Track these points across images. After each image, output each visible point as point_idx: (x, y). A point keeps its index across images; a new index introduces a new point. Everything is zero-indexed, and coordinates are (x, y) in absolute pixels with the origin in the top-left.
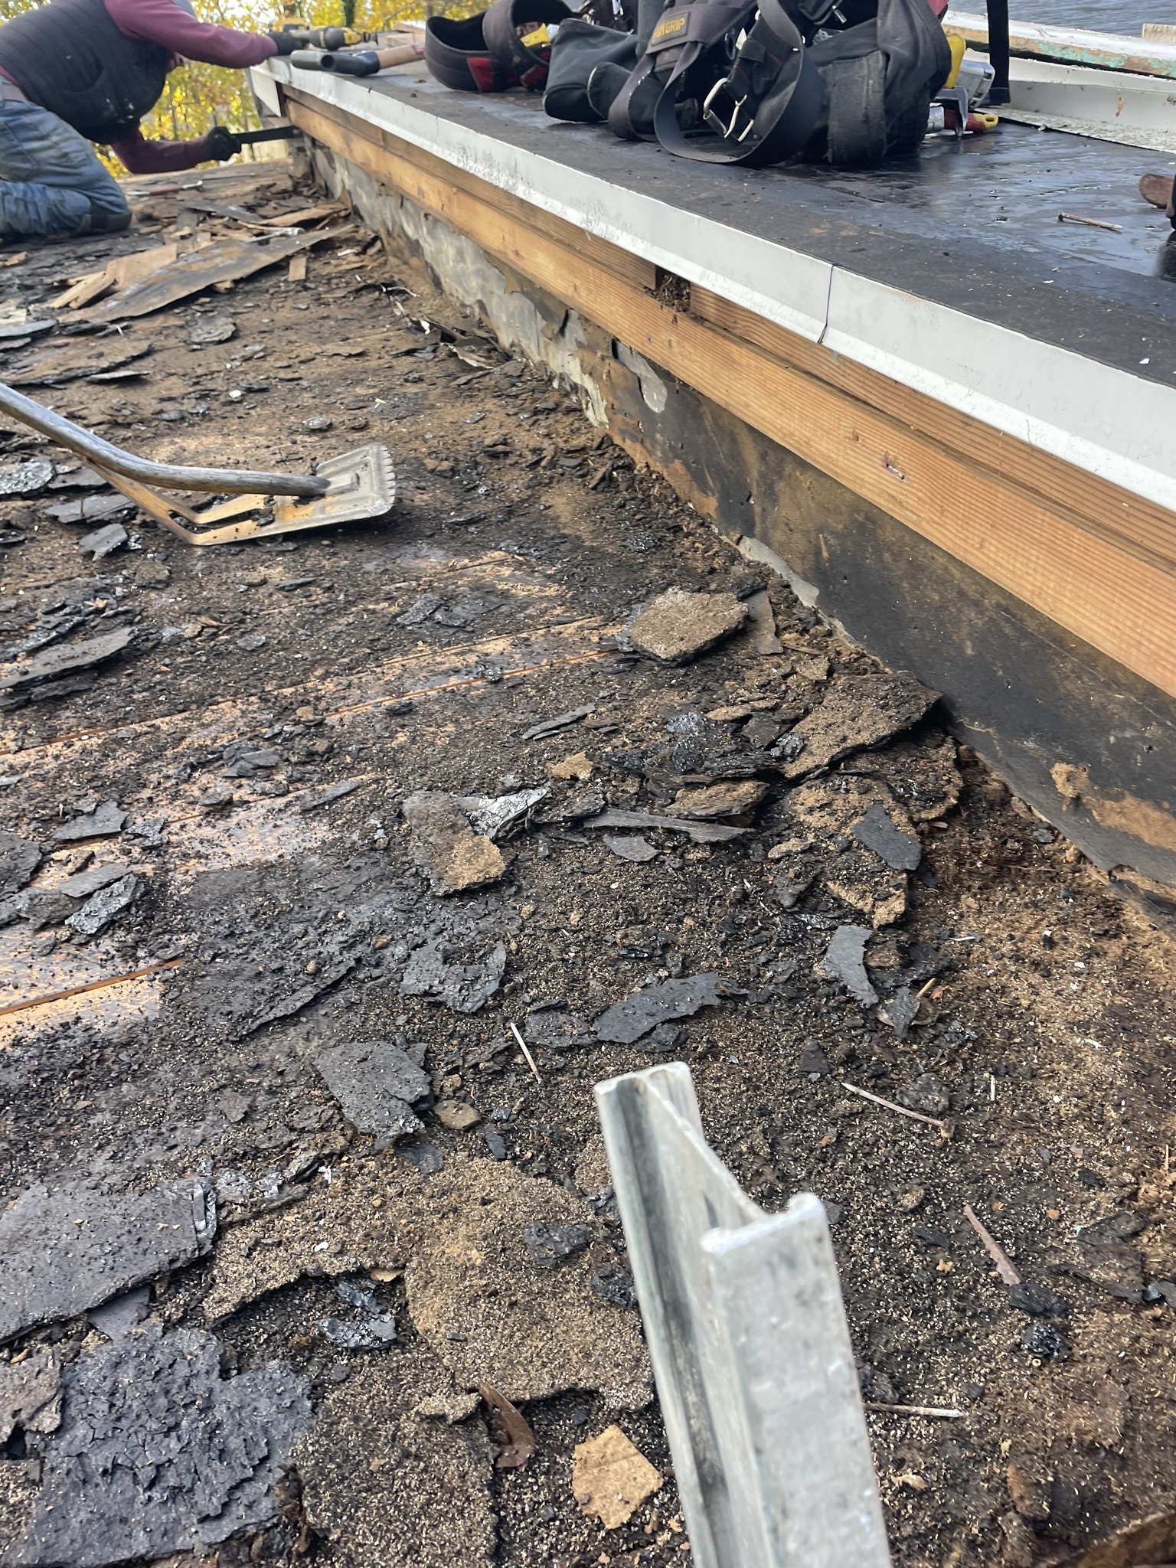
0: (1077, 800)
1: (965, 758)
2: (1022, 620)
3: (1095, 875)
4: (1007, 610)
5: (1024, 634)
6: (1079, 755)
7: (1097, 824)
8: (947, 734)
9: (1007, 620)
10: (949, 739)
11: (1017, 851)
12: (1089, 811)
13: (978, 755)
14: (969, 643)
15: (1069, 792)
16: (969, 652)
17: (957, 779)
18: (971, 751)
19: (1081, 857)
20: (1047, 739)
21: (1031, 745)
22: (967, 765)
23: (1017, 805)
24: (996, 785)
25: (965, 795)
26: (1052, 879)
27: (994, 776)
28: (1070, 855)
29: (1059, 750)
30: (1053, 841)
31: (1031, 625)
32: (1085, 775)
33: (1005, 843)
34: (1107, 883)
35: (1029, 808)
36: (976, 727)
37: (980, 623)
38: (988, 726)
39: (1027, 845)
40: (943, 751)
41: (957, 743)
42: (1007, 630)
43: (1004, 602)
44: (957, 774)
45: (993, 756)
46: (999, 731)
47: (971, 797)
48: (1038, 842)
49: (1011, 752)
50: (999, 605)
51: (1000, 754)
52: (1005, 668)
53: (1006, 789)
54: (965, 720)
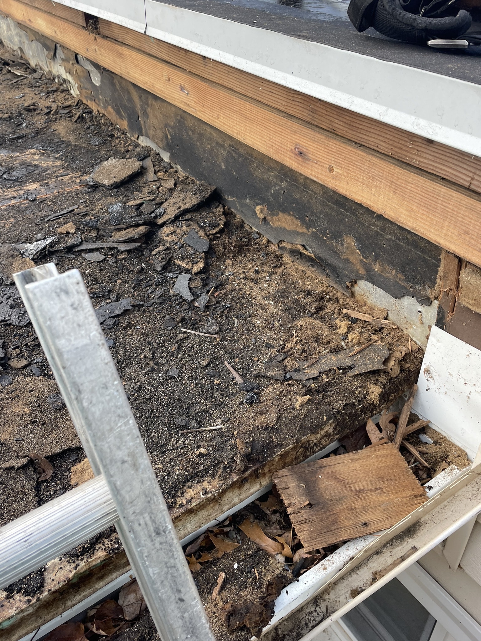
0: (265, 219)
1: (227, 211)
2: (238, 150)
3: (273, 247)
4: (233, 146)
5: (240, 155)
6: (263, 201)
7: (272, 227)
8: (220, 203)
9: (233, 150)
10: (221, 206)
11: (246, 242)
12: (269, 223)
13: (232, 210)
14: (223, 164)
15: (261, 216)
16: (223, 167)
17: (223, 218)
18: (229, 209)
19: (269, 242)
20: (252, 197)
21: (248, 201)
22: (228, 214)
23: (247, 227)
24: (239, 220)
25: (226, 224)
26: (259, 251)
27: (238, 217)
28: (264, 242)
29: (257, 201)
30: (259, 238)
31: (241, 151)
32: (266, 208)
33: (241, 239)
34: (277, 249)
35: (251, 227)
36: (230, 199)
37: (225, 154)
38: (233, 197)
39: (250, 240)
40: (218, 209)
41: (224, 206)
42: (234, 155)
43: (231, 143)
44: (224, 216)
45: (237, 209)
46: (237, 198)
47: (229, 225)
48: (254, 239)
49: (242, 206)
50: (230, 145)
51: (239, 208)
52: (236, 171)
53: (243, 222)
54: (226, 197)
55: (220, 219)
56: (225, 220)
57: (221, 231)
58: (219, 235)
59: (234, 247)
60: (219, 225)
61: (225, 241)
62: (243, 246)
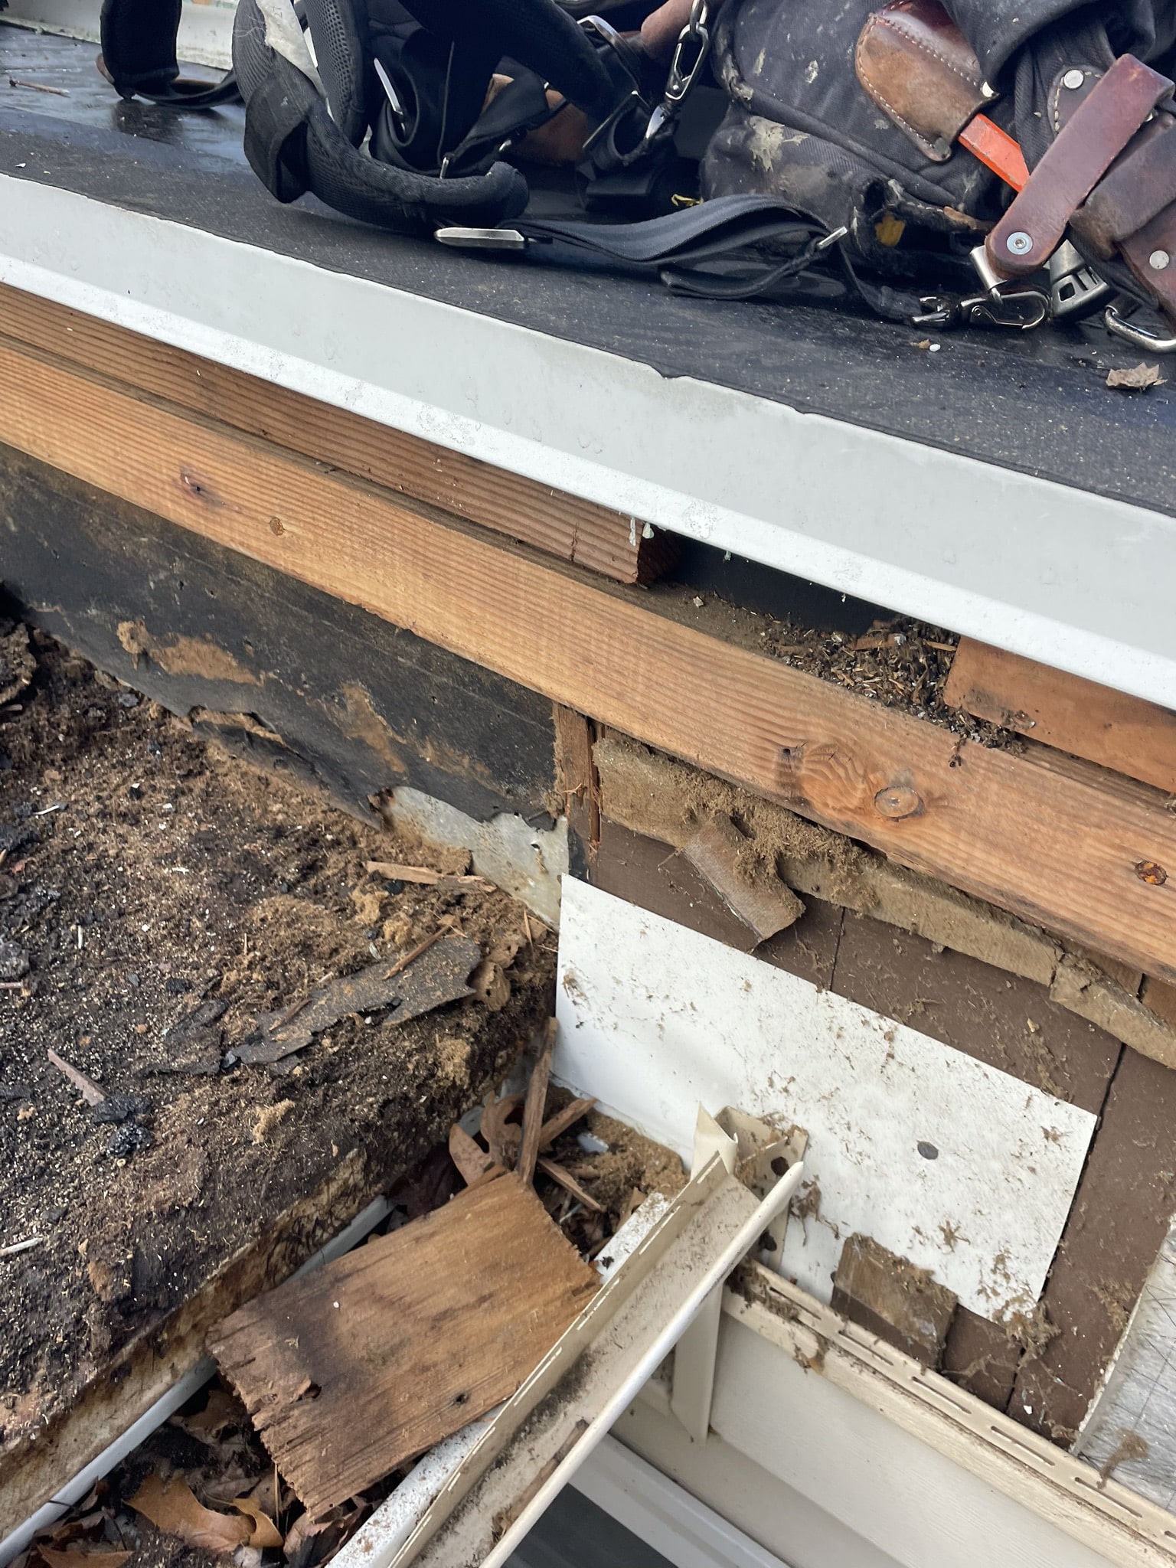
0: (144, 654)
1: (42, 642)
2: (45, 482)
3: (179, 725)
4: (30, 475)
5: (51, 495)
6: (134, 610)
7: (166, 675)
8: (18, 621)
9: (33, 484)
10: (22, 628)
11: (100, 718)
12: (157, 664)
13: (56, 637)
14: (10, 520)
15: (134, 649)
16: (13, 528)
17: (30, 662)
18: (47, 636)
19: (165, 713)
20: (104, 603)
21: (94, 612)
22: (47, 649)
23: (102, 678)
24: (76, 662)
25: (41, 677)
26: (139, 738)
27: (73, 654)
28: (153, 712)
29: (117, 610)
30: (139, 704)
31: (55, 485)
32: (143, 629)
33: (86, 713)
34: (189, 729)
35: (114, 679)
36: (45, 608)
37: (12, 494)
38: (54, 604)
39: (111, 712)
40: (14, 638)
41: (30, 629)
42: (37, 496)
43: (24, 466)
44: (30, 656)
45: (67, 634)
46: (65, 607)
47: (50, 677)
48: (123, 707)
49: (81, 625)
50: (21, 471)
51: (72, 631)
52: (48, 537)
53: (90, 666)
54: (34, 605)
55: (20, 664)
56: (34, 665)
57: (26, 696)
58: (19, 707)
59: (67, 735)
60: (16, 678)
61: (38, 721)
62: (90, 730)
